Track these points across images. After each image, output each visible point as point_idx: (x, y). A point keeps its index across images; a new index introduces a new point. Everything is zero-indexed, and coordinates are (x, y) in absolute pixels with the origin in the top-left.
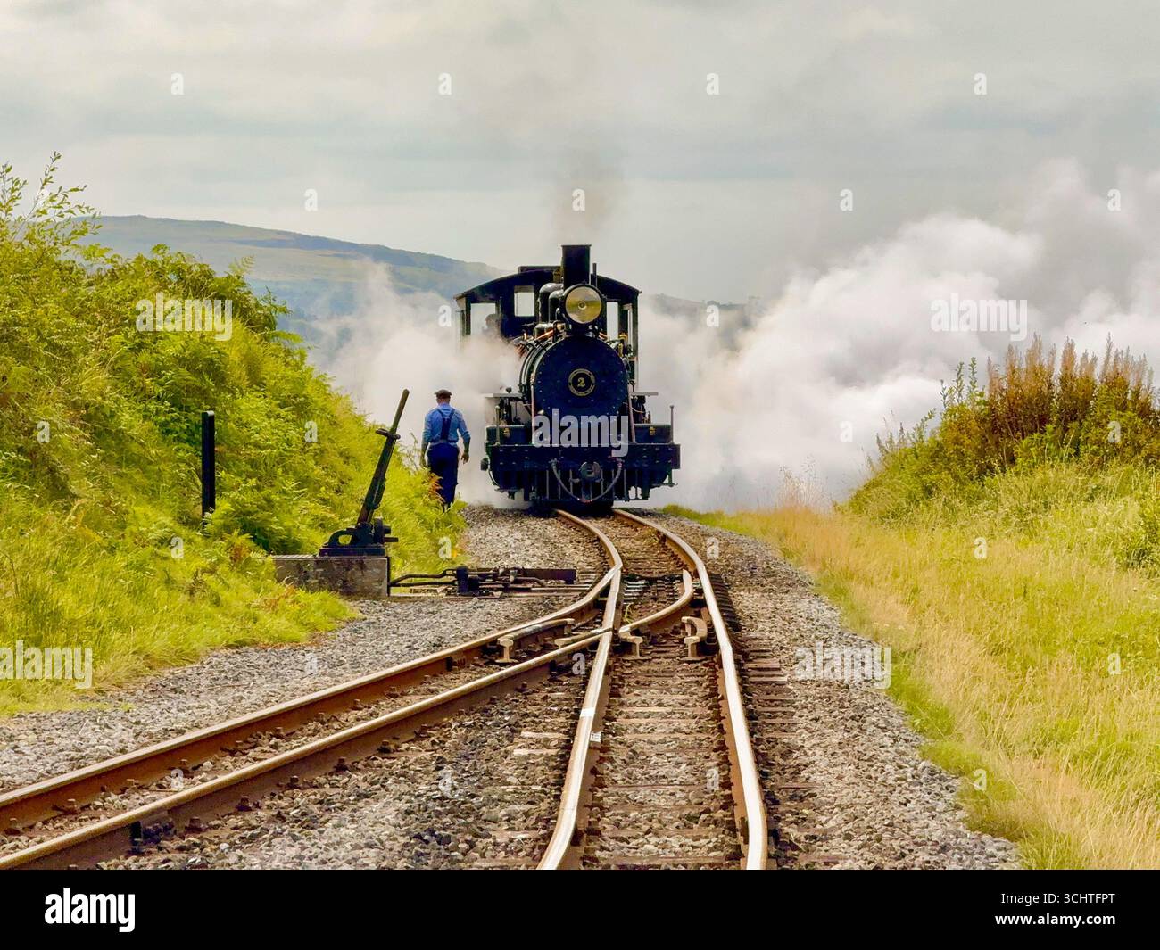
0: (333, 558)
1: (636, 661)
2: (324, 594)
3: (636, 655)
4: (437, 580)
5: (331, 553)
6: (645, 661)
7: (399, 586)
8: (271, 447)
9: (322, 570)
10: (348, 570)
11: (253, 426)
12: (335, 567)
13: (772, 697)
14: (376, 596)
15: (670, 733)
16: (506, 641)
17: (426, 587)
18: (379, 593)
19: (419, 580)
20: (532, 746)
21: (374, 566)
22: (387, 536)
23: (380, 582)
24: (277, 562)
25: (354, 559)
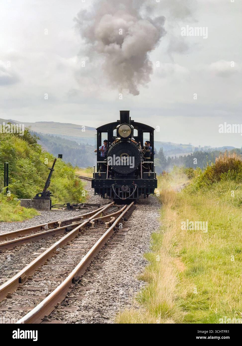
0: (37, 200)
1: (92, 228)
2: (32, 209)
3: (92, 226)
4: (62, 206)
5: (36, 199)
6: (95, 228)
7: (53, 207)
8: (28, 172)
9: (33, 203)
10: (40, 203)
11: (24, 167)
12: (37, 202)
13: (119, 239)
14: (47, 210)
15: (81, 249)
16: (59, 223)
17: (61, 208)
18: (48, 209)
19: (59, 206)
20: (40, 252)
21: (47, 203)
22: (51, 195)
23: (48, 206)
24: (22, 201)
25: (42, 200)
